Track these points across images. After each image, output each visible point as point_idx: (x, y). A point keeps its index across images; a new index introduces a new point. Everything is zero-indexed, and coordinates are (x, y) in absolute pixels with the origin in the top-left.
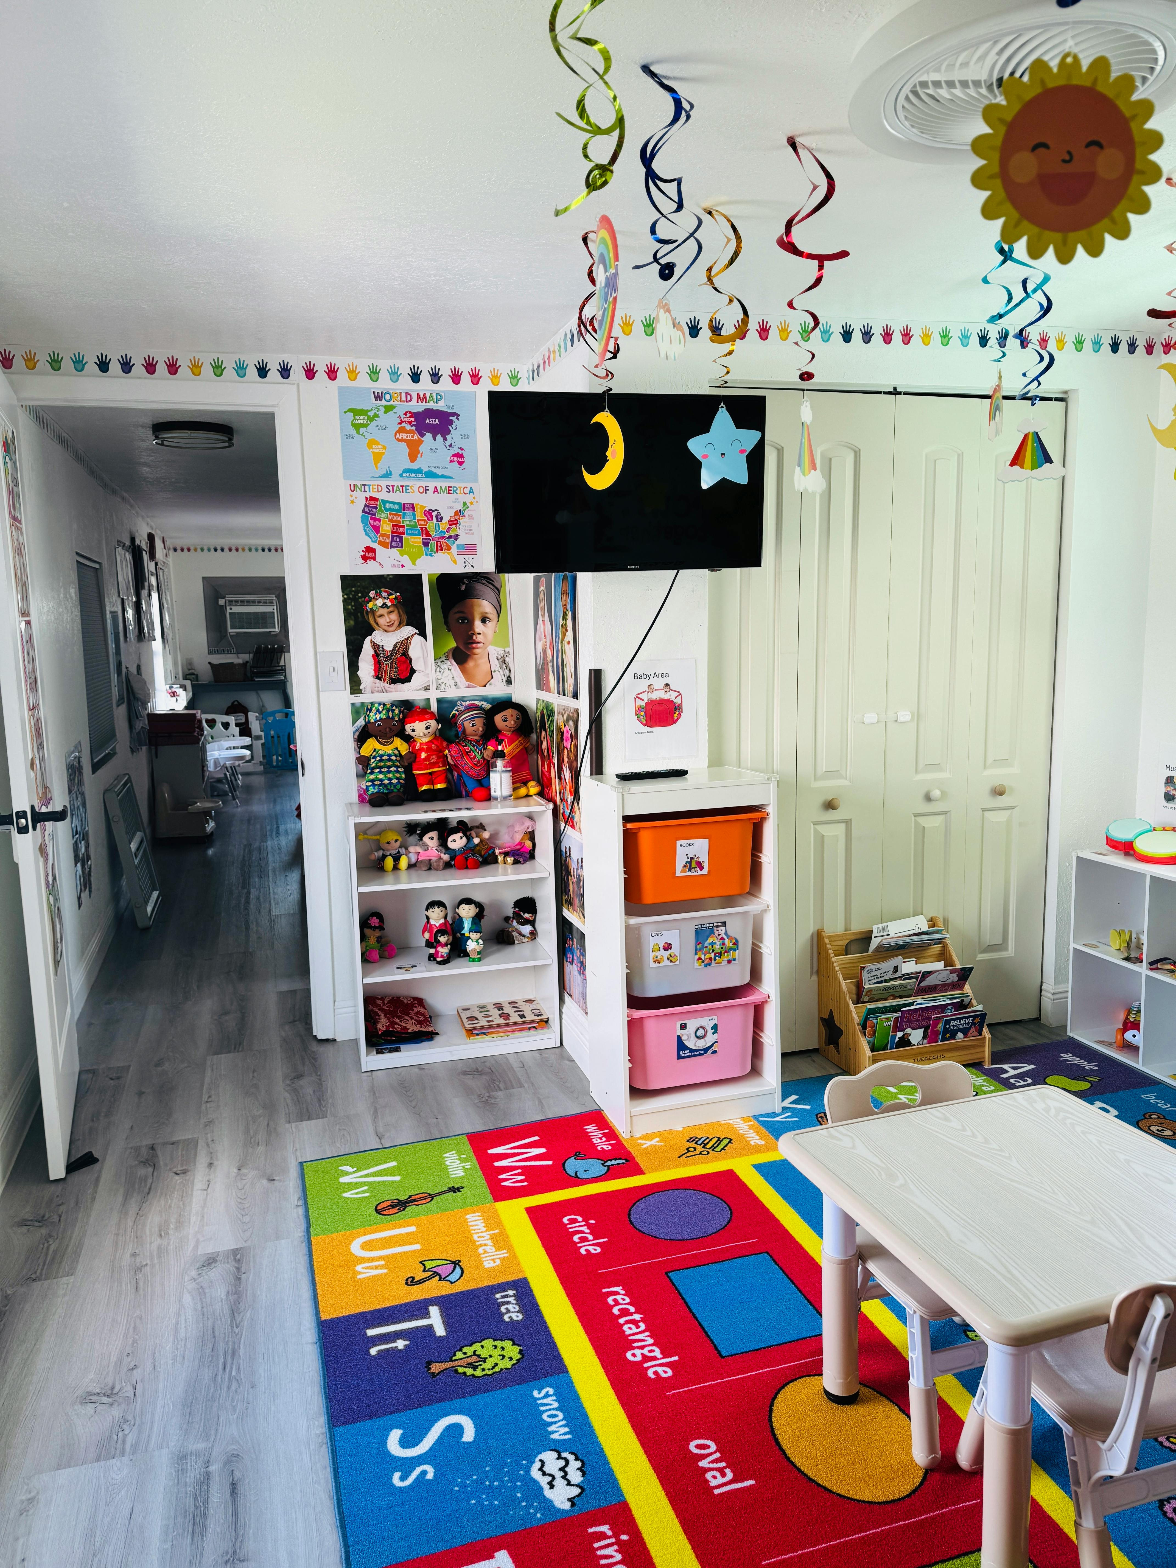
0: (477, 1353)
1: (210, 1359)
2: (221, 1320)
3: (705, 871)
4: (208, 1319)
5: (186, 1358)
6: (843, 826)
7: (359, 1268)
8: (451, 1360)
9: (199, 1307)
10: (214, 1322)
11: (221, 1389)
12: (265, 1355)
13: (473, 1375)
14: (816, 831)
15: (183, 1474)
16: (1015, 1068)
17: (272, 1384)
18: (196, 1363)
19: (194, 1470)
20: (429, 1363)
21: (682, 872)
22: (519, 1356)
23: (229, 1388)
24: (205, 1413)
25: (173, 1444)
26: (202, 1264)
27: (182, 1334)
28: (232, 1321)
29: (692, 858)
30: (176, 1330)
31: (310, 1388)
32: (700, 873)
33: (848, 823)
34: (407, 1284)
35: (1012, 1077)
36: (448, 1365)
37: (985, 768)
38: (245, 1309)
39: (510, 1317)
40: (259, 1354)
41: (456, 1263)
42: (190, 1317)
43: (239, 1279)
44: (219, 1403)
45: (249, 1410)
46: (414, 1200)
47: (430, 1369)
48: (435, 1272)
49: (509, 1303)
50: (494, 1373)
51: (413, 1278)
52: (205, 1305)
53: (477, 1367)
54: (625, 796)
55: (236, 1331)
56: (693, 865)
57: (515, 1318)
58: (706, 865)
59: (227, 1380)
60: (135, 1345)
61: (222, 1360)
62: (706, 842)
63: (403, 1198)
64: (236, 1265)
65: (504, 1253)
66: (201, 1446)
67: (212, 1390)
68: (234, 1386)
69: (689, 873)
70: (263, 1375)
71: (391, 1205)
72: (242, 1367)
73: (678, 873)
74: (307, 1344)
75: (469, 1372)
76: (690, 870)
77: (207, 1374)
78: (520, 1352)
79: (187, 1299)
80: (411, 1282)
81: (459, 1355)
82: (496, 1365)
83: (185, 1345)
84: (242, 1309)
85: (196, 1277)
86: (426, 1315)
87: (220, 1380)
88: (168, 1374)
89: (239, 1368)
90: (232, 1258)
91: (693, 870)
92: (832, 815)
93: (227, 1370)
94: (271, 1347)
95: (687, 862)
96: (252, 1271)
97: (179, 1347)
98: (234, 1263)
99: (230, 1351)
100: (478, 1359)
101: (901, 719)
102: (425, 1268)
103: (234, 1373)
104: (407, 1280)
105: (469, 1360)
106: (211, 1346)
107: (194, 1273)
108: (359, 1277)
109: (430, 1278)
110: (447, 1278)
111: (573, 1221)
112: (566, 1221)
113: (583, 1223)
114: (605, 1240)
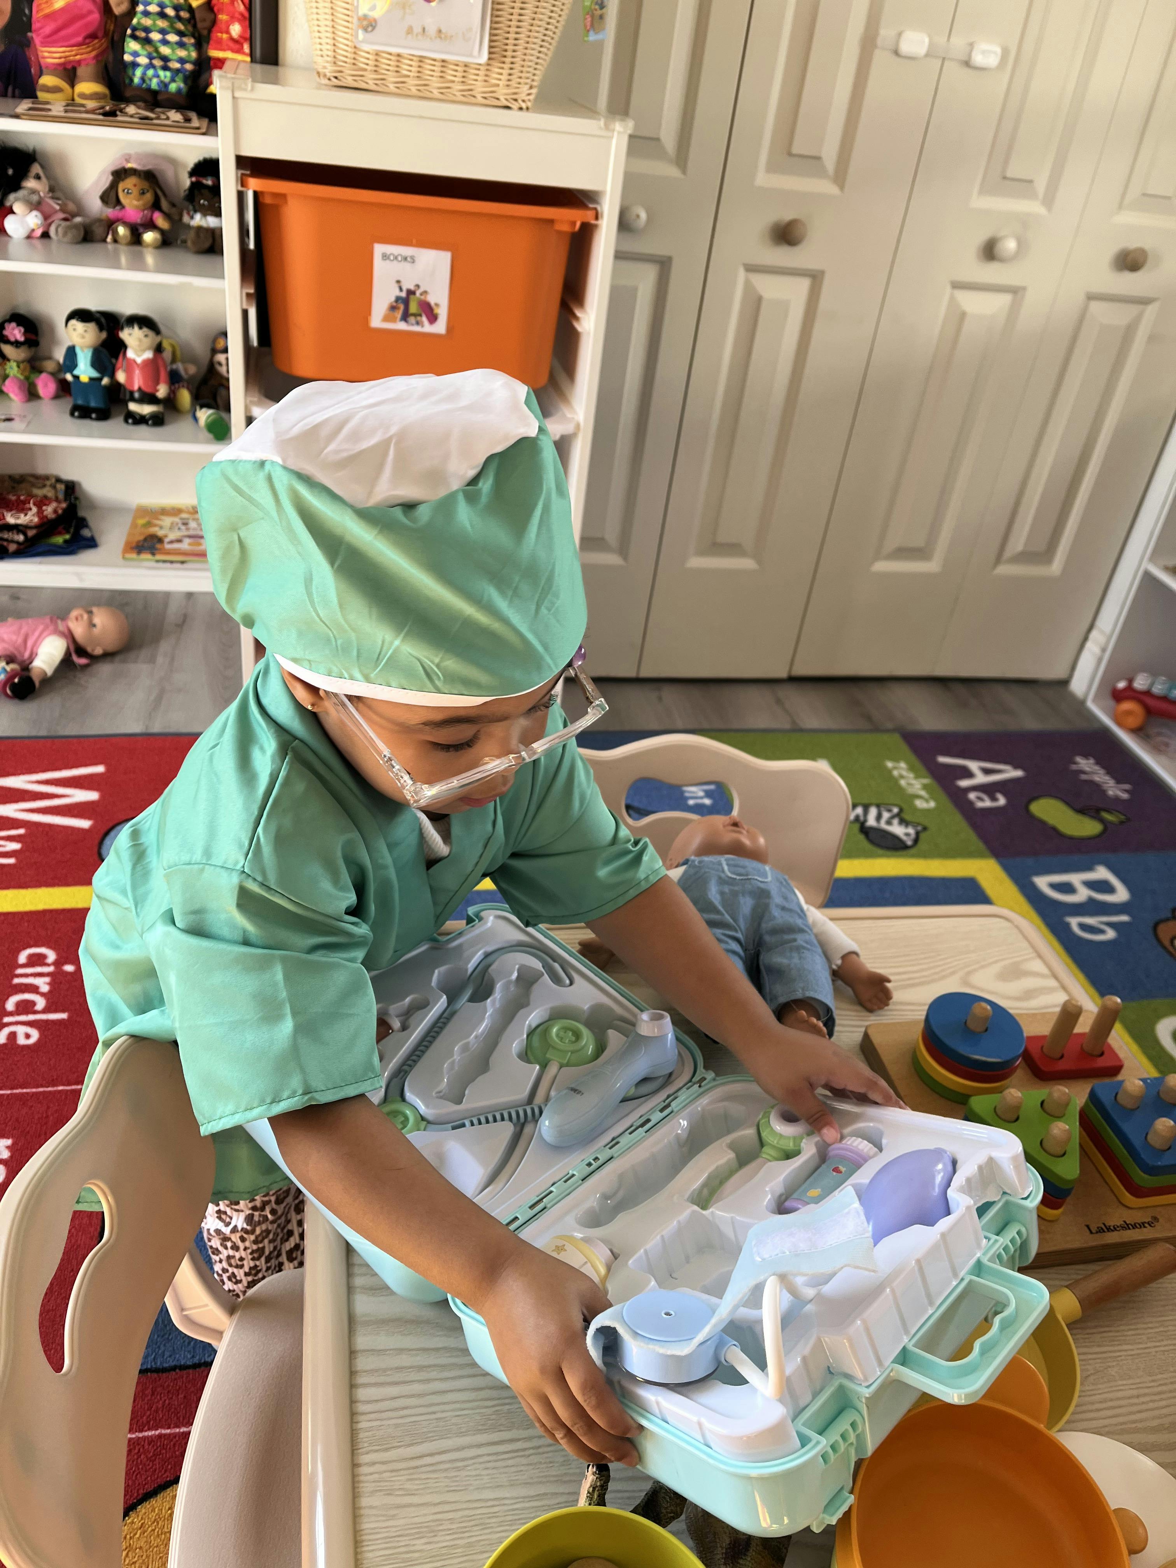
3: (440, 327)
6: (804, 285)
14: (748, 285)
16: (987, 772)
21: (386, 319)
29: (410, 293)
32: (427, 328)
33: (816, 278)
35: (975, 788)
37: (1120, 207)
54: (242, 104)
56: (413, 308)
58: (443, 313)
62: (444, 258)
69: (402, 326)
73: (377, 321)
76: (405, 317)
91: (412, 319)
92: (782, 256)
95: (398, 299)
101: (978, 59)
111: (37, 960)
112: (22, 958)
113: (51, 969)
114: (64, 1016)
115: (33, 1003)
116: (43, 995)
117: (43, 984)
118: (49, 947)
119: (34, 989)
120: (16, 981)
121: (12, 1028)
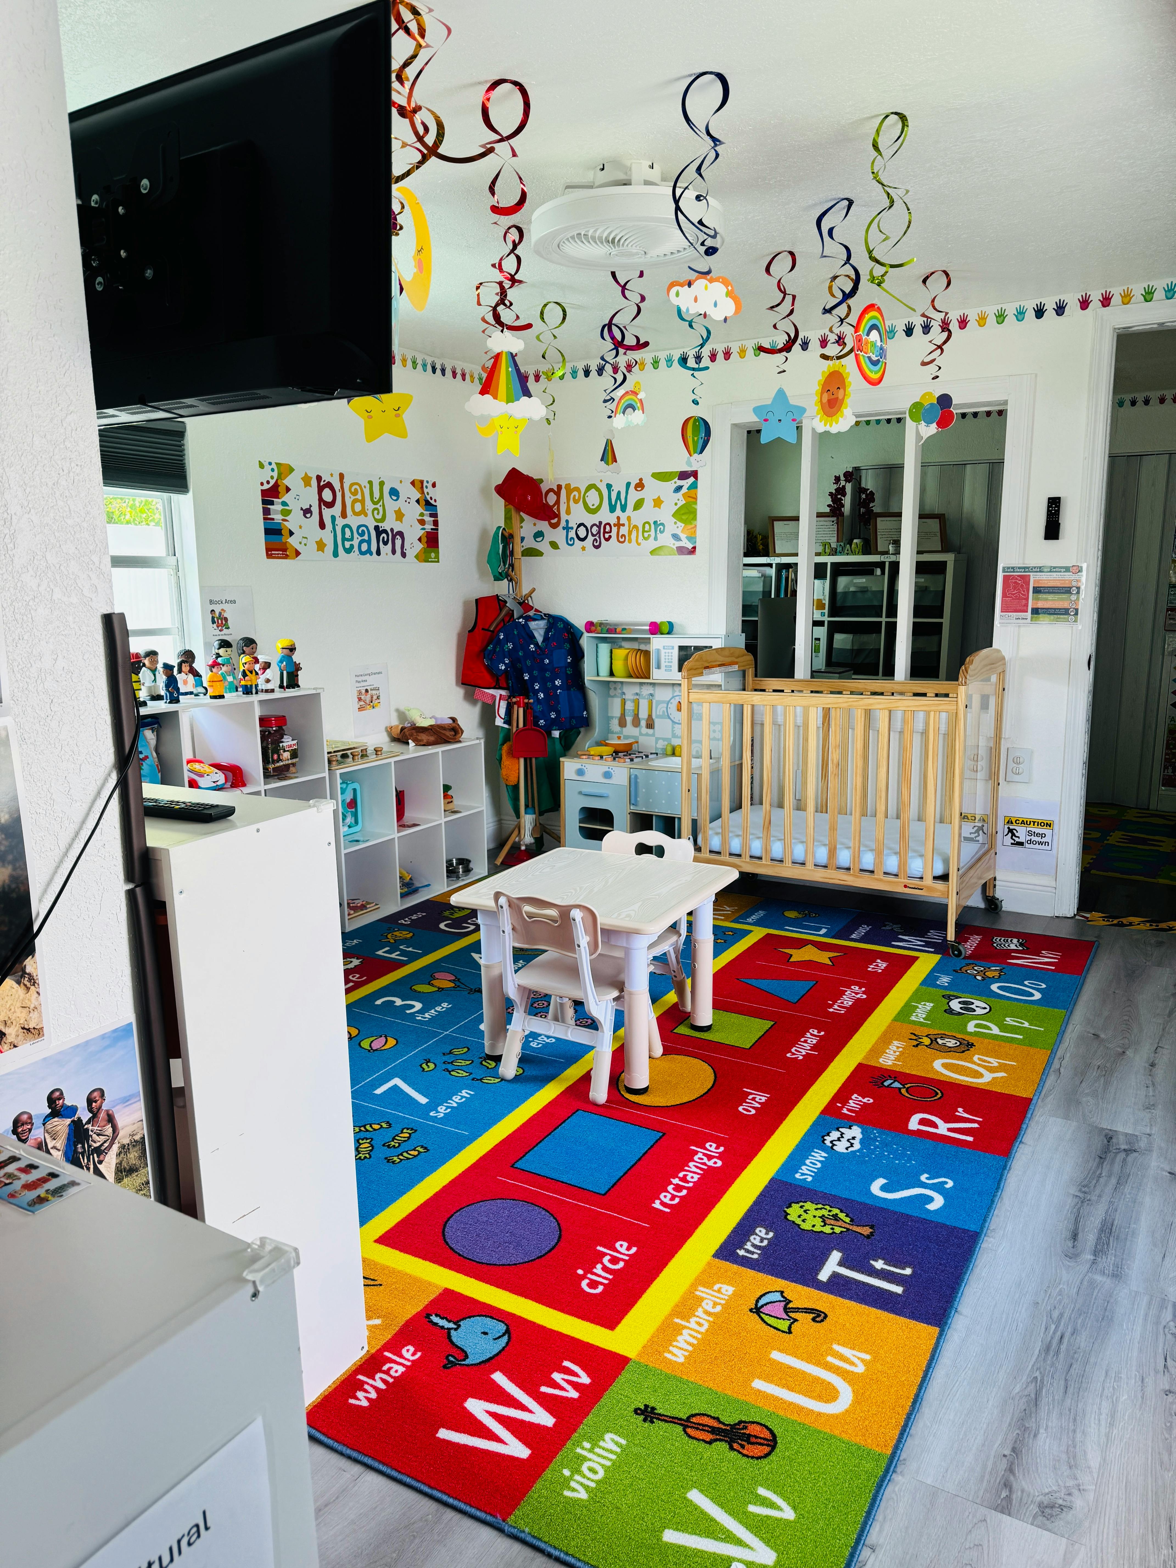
0: (823, 1224)
1: (1076, 1356)
2: (1054, 1400)
4: (1070, 1410)
5: (1104, 1372)
7: (860, 1369)
8: (848, 1229)
9: (1079, 1435)
10: (1063, 1401)
11: (1070, 1318)
12: (1014, 1328)
13: (842, 1211)
15: (1118, 1264)
17: (1017, 1296)
18: (1092, 1360)
19: (1108, 1261)
20: (868, 1237)
22: (793, 1205)
23: (1061, 1315)
24: (1090, 1302)
25: (1125, 1291)
26: (1064, 1515)
27: (1106, 1406)
28: (1041, 1389)
30: (1113, 1414)
31: (983, 1274)
34: (826, 1316)
36: (855, 1228)
38: (1021, 1398)
39: (767, 1234)
40: (1021, 1333)
41: (757, 1310)
42: (1093, 1425)
43: (1014, 1450)
44: (1075, 1305)
45: (1047, 1285)
46: (713, 1431)
47: (871, 1233)
48: (786, 1313)
49: (754, 1245)
50: (824, 1205)
51: (814, 1320)
52: (1071, 1434)
53: (833, 1216)
55: (1037, 1374)
57: (764, 1231)
59: (1062, 1324)
60: (1168, 1424)
61: (1063, 1347)
63: (722, 1447)
64: (1012, 1478)
65: (701, 1292)
66: (1099, 1278)
67: (1080, 1321)
68: (1056, 1314)
70: (1024, 1310)
71: (749, 1443)
72: (1043, 1329)
74: (966, 1316)
75: (842, 1216)
77: (1082, 1340)
78: (790, 1206)
79: (1094, 1458)
80: (819, 1316)
81: (838, 1230)
82: (816, 1209)
83: (1104, 1389)
84: (1024, 1400)
85: (1075, 1492)
86: (835, 1276)
87: (1069, 1327)
88: (1127, 1364)
89: (1046, 1329)
90: (1014, 1496)
93: (1059, 1334)
94: (1005, 1334)
96: (993, 1453)
97: (1111, 1389)
98: (1015, 1486)
99: (1052, 1353)
100: (826, 1219)
102: (792, 1323)
103: (1053, 1327)
104: (822, 1321)
105: (832, 1222)
106: (1072, 1371)
107: (1078, 1502)
108: (867, 1357)
109: (797, 1310)
110: (782, 1299)
111: (593, 1284)
112: (600, 1289)
113: (589, 1276)
114: (599, 1248)
115: (609, 1261)
116: (602, 1263)
117: (598, 1269)
118: (582, 1289)
119: (605, 1269)
120: (611, 1277)
121: (627, 1252)
